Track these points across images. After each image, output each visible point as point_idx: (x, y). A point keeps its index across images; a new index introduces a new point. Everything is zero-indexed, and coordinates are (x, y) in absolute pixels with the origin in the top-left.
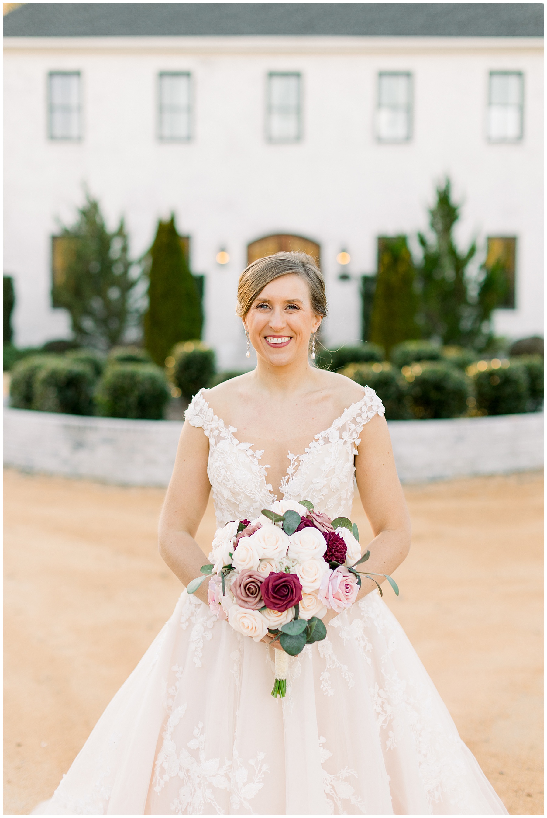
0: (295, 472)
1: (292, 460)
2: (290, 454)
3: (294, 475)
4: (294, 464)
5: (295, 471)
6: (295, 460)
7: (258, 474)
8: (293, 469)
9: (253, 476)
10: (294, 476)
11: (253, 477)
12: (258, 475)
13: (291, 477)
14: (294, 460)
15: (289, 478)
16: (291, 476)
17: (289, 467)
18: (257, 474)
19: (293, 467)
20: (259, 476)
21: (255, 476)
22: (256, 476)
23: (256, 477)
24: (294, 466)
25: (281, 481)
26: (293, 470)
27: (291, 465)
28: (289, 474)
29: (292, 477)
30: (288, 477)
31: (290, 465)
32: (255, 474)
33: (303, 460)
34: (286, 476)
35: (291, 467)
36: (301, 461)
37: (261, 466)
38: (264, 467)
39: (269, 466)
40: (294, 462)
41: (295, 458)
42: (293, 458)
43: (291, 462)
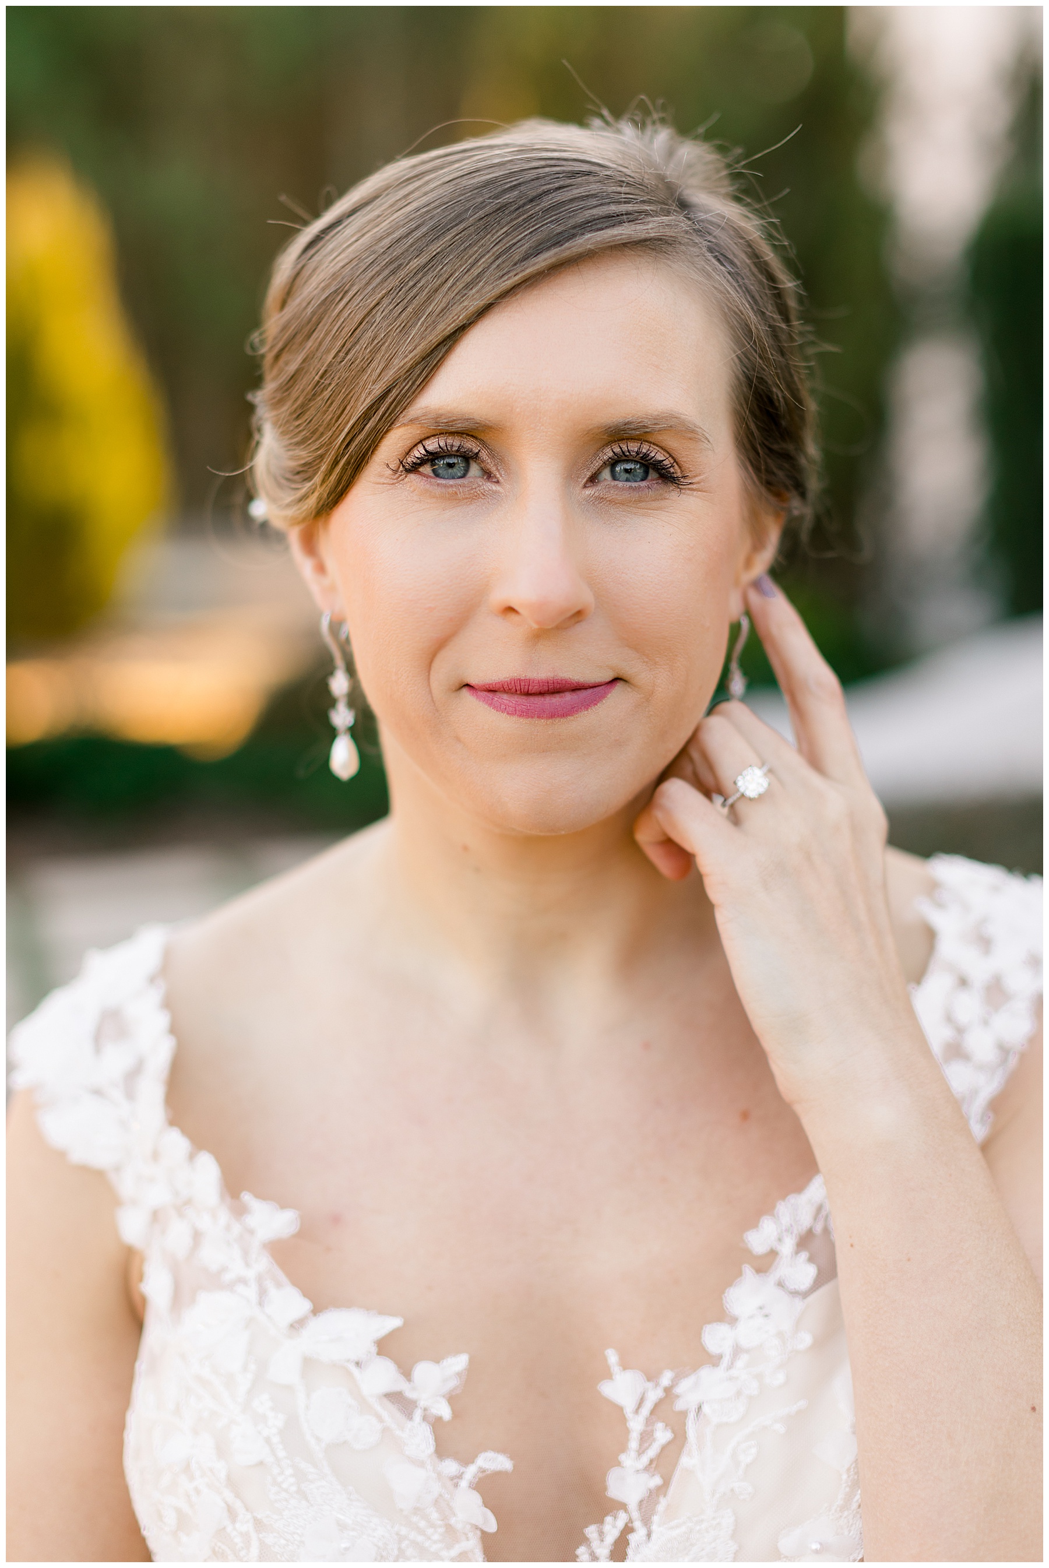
0: (662, 1491)
1: (637, 1411)
2: (616, 1369)
3: (652, 1511)
4: (646, 1437)
5: (657, 1481)
6: (653, 1412)
7: (434, 1515)
8: (646, 1469)
9: (405, 1531)
10: (656, 1519)
11: (402, 1537)
12: (432, 1526)
14: (646, 1411)
15: (627, 1530)
16: (635, 1515)
17: (623, 1457)
19: (645, 1460)
20: (442, 1529)
21: (414, 1536)
24: (651, 1453)
25: (582, 1551)
26: (644, 1477)
27: (634, 1444)
28: (623, 1506)
29: (646, 1521)
33: (706, 1409)
34: (609, 1519)
35: (633, 1454)
36: (692, 1416)
37: (451, 1467)
38: (473, 1469)
39: (502, 1463)
40: (646, 1425)
41: (654, 1396)
42: (642, 1400)
43: (629, 1425)
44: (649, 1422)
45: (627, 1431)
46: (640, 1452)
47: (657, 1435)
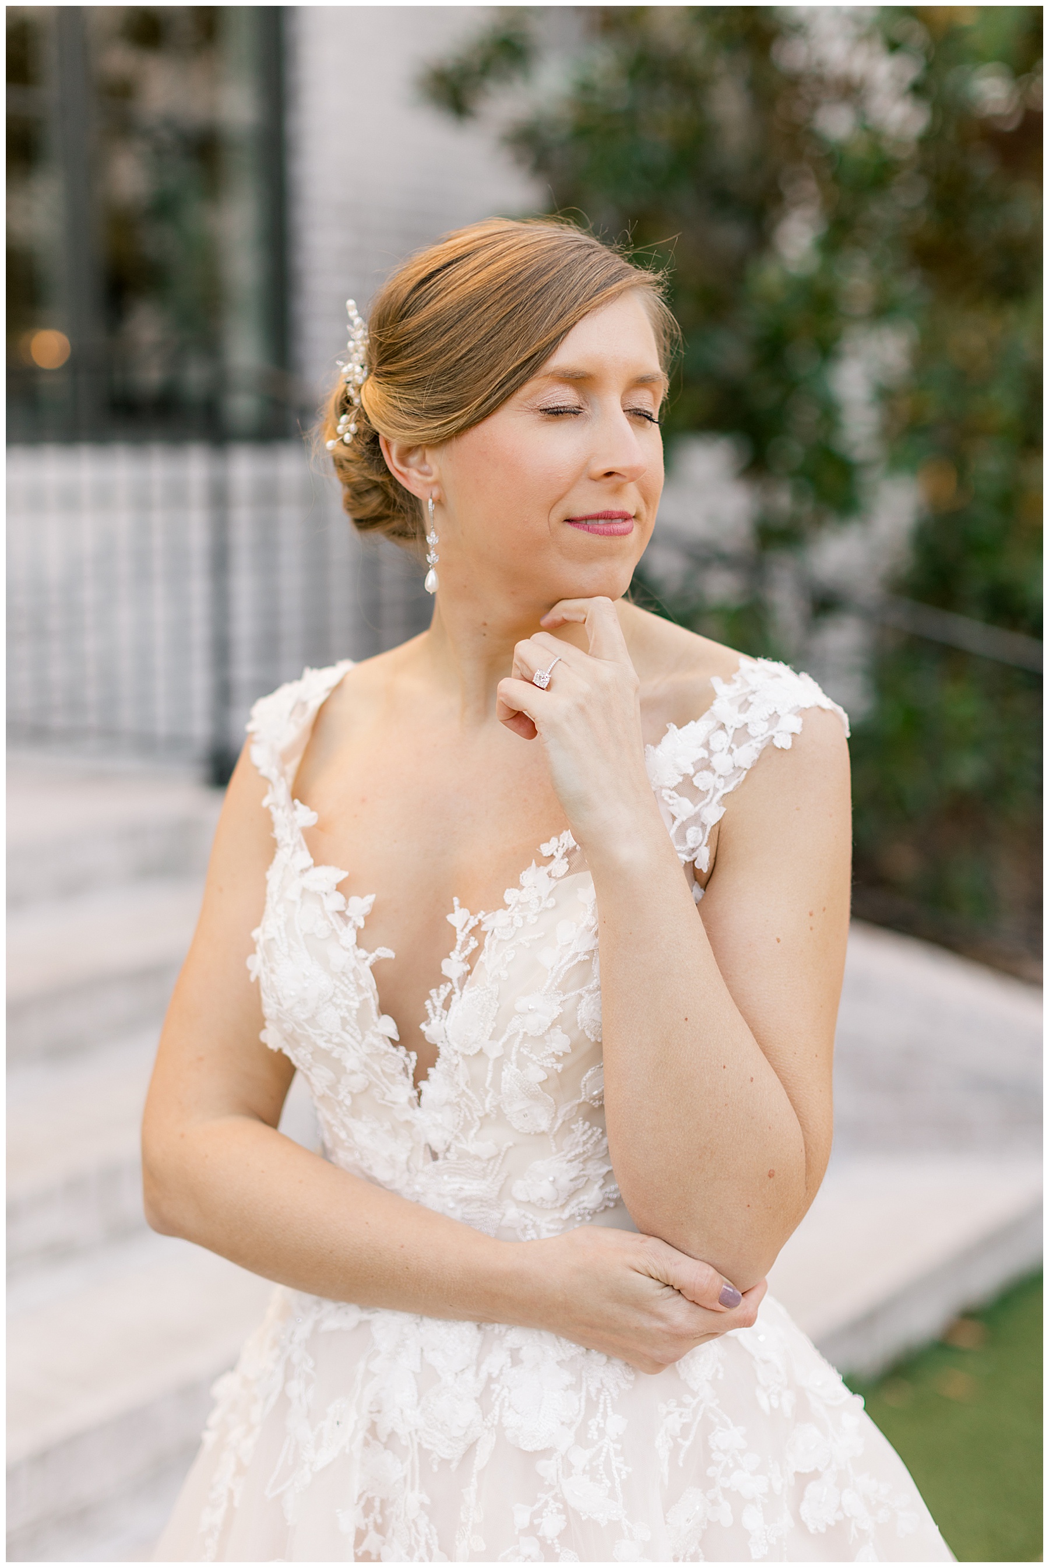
0: (469, 972)
1: (462, 930)
2: (456, 908)
3: (464, 983)
4: (466, 944)
5: (468, 967)
6: (470, 932)
7: (352, 978)
8: (463, 961)
9: (338, 984)
10: (465, 987)
11: (336, 987)
12: (351, 983)
13: (457, 990)
14: (467, 930)
15: (452, 992)
16: (456, 984)
17: (451, 954)
18: (348, 978)
19: (463, 955)
20: (355, 985)
21: (342, 987)
22: (346, 986)
23: (345, 989)
24: (467, 952)
25: (428, 1003)
26: (463, 964)
27: (458, 947)
28: (450, 980)
29: (461, 989)
30: (448, 989)
31: (453, 949)
32: (344, 978)
33: (495, 930)
34: (442, 986)
35: (457, 953)
36: (489, 934)
37: (362, 953)
38: (373, 955)
39: (389, 954)
40: (466, 938)
41: (473, 922)
42: (466, 924)
43: (458, 937)
44: (468, 936)
45: (456, 940)
46: (461, 952)
47: (471, 943)
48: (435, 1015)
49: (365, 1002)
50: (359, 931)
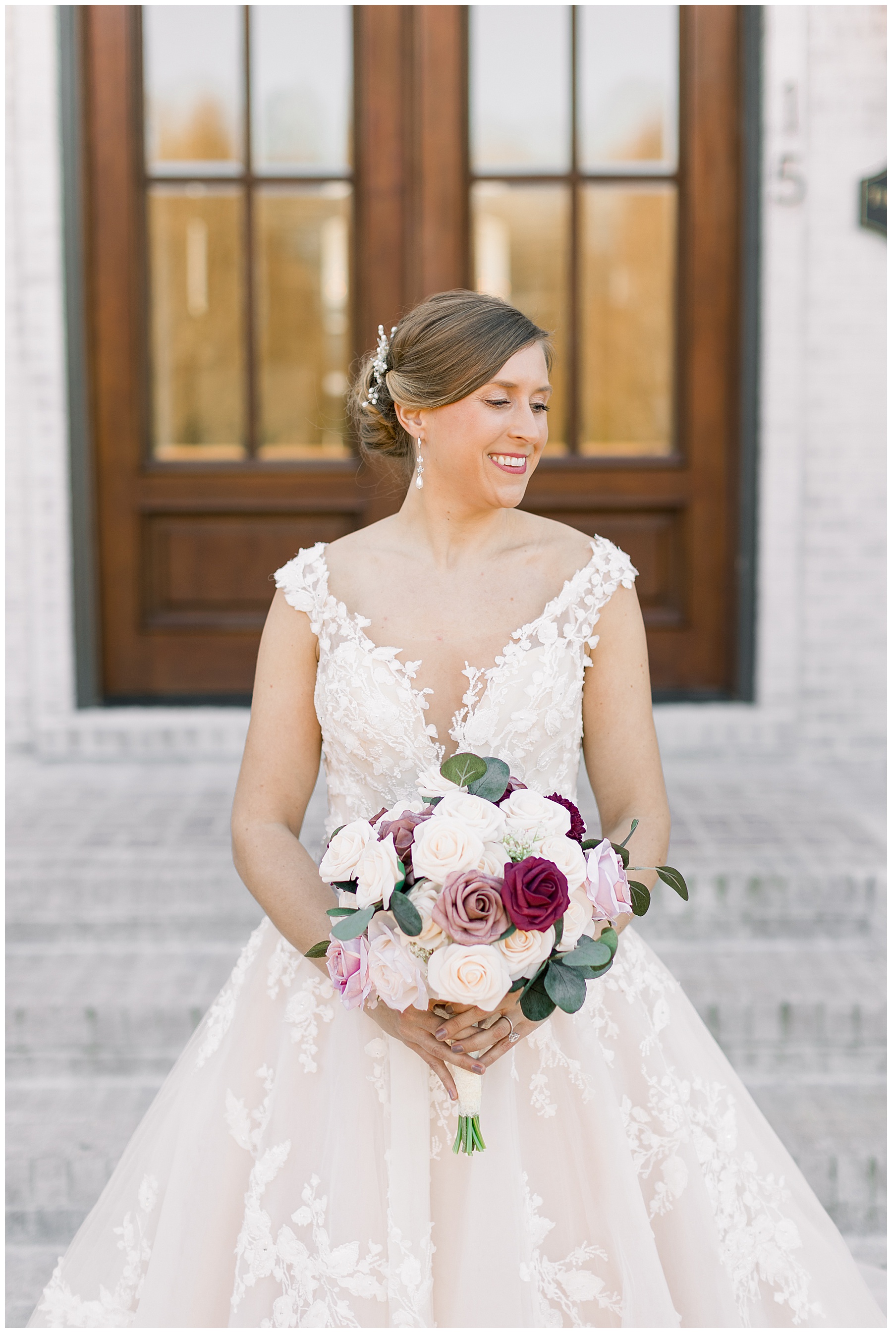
0: (479, 701)
1: (473, 679)
2: (467, 667)
3: (475, 707)
4: (475, 686)
5: (478, 698)
6: (477, 679)
7: (410, 705)
8: (474, 695)
9: (401, 709)
10: (476, 709)
11: (400, 711)
12: (410, 708)
13: (471, 711)
14: (475, 679)
15: (468, 712)
16: (470, 708)
17: (467, 692)
18: (408, 706)
19: (474, 692)
20: (412, 710)
21: (404, 711)
22: (407, 710)
23: (406, 712)
24: (476, 691)
25: (453, 718)
26: (474, 697)
27: (471, 688)
28: (467, 706)
29: (473, 710)
30: (465, 711)
31: (468, 689)
32: (405, 706)
33: (494, 679)
35: (471, 691)
36: (489, 680)
37: (416, 692)
38: (422, 692)
39: (431, 691)
40: (475, 683)
41: (478, 675)
42: (475, 676)
43: (470, 683)
46: (473, 691)
47: (478, 686)
48: (457, 725)
49: (418, 718)
50: (412, 679)
